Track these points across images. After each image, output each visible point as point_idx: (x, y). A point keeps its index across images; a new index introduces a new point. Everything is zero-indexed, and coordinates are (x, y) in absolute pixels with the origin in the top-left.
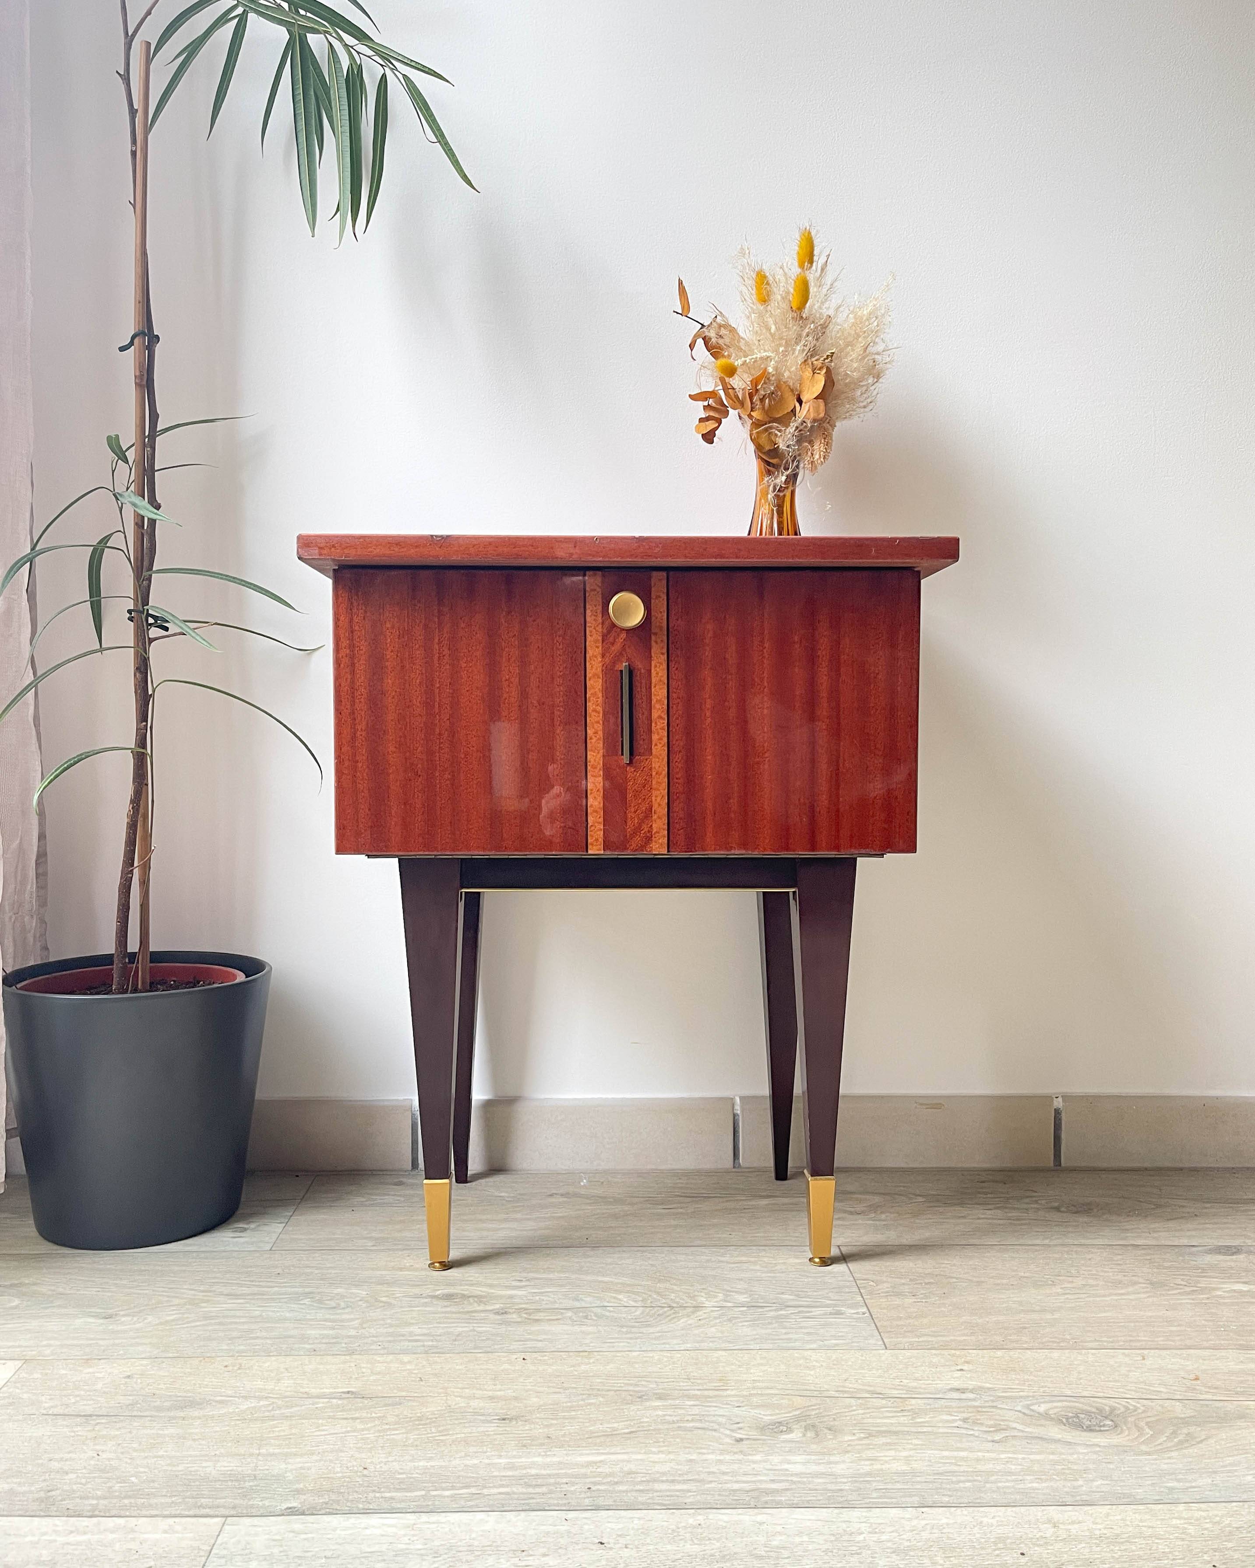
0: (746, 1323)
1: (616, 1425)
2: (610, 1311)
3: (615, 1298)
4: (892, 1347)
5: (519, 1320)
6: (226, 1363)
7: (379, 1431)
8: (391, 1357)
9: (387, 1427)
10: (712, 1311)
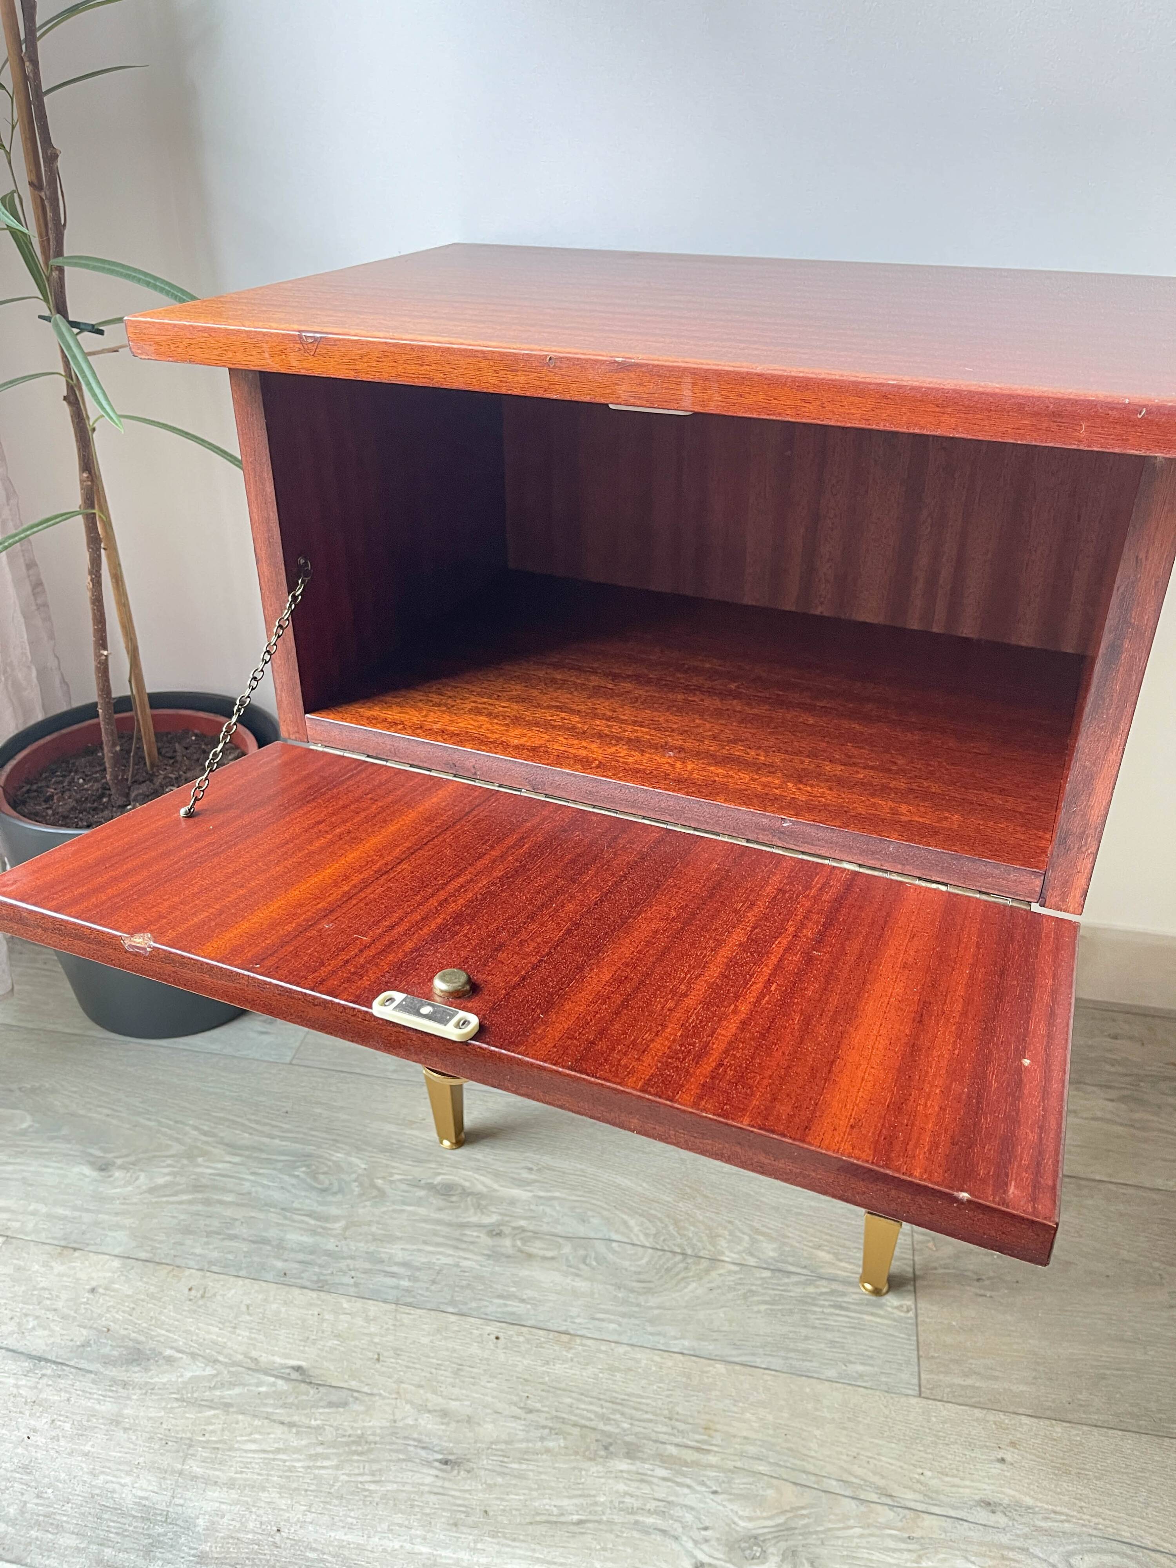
0: (763, 1307)
1: (565, 1502)
2: (614, 1252)
3: (625, 1223)
4: (928, 1395)
5: (510, 1251)
6: (192, 1283)
7: (310, 1457)
8: (359, 1304)
9: (320, 1449)
10: (730, 1272)
